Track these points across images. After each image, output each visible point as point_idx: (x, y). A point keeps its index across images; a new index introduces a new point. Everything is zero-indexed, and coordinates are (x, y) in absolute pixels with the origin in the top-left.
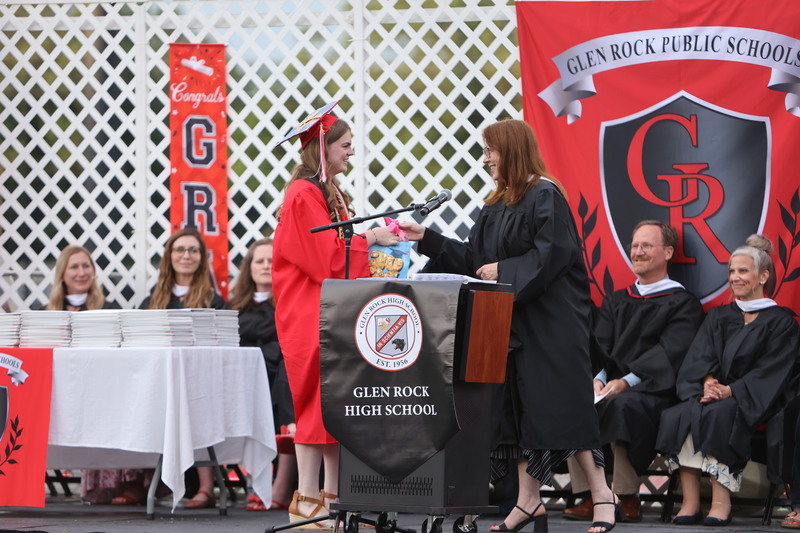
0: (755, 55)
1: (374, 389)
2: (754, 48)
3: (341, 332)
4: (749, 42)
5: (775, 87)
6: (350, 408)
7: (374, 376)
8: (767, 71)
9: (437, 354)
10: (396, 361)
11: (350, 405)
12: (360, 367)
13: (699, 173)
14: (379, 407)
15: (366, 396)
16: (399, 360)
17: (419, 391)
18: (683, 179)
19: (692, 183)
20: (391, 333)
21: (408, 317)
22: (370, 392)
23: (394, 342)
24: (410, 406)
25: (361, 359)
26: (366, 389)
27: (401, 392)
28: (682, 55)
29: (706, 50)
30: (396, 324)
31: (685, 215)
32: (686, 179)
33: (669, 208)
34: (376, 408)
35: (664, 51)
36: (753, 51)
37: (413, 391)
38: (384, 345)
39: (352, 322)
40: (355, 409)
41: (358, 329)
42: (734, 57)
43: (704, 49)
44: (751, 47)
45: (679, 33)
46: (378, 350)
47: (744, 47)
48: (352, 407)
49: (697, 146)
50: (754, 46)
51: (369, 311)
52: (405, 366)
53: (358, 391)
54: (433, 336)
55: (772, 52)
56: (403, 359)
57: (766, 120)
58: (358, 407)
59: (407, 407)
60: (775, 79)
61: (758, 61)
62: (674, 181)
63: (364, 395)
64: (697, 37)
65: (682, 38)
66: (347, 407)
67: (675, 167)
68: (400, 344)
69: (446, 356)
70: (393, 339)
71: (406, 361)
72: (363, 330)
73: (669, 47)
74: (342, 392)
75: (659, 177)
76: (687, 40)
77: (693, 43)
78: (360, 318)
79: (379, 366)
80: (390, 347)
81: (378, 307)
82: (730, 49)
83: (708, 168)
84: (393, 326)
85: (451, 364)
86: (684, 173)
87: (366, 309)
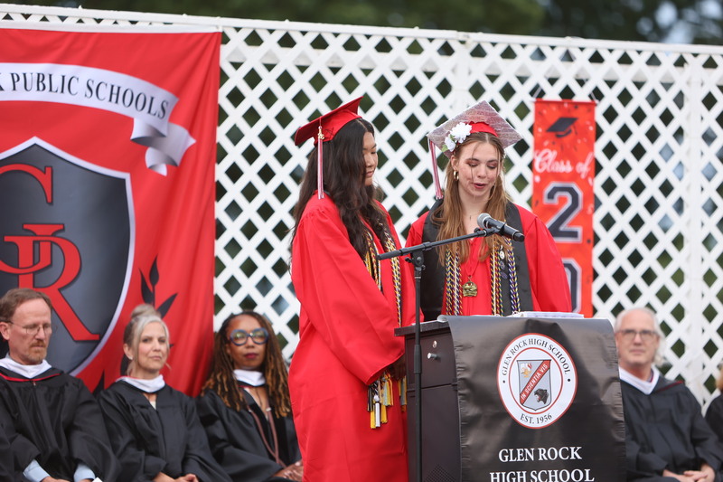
0: (117, 102)
1: (519, 450)
2: (115, 94)
3: (482, 380)
4: (109, 87)
5: (137, 140)
6: (495, 476)
7: (519, 435)
8: (128, 122)
9: (601, 405)
10: (539, 416)
11: (495, 471)
12: (505, 425)
13: (53, 235)
14: (524, 473)
15: (511, 460)
16: (542, 415)
17: (566, 453)
18: (34, 242)
19: (45, 247)
20: (534, 381)
21: (553, 362)
22: (515, 455)
23: (536, 393)
24: (556, 472)
25: (506, 414)
26: (511, 450)
27: (546, 455)
28: (34, 96)
29: (62, 91)
30: (538, 370)
31: (36, 285)
32: (39, 242)
33: (18, 275)
34: (521, 475)
35: (14, 89)
36: (114, 97)
37: (559, 453)
38: (528, 396)
39: (492, 367)
40: (501, 475)
41: (501, 377)
42: (92, 103)
43: (60, 90)
44: (112, 94)
45: (32, 69)
46: (522, 402)
47: (104, 92)
48: (498, 474)
49: (51, 203)
50: (115, 91)
51: (511, 355)
52: (549, 422)
53: (504, 453)
54: (595, 384)
55: (134, 100)
56: (546, 413)
57: (126, 176)
58: (504, 474)
59: (553, 473)
60: (138, 131)
61: (119, 109)
62: (24, 244)
63: (509, 458)
64: (50, 76)
65: (35, 77)
66: (492, 474)
67: (25, 227)
68: (543, 395)
69: (614, 409)
70: (535, 390)
71: (550, 417)
72: (506, 378)
73: (20, 84)
74: (485, 457)
75: (7, 239)
76: (40, 78)
77: (47, 82)
78: (502, 364)
79: (523, 422)
80: (533, 398)
81: (521, 349)
82: (89, 93)
83: (63, 230)
84: (535, 373)
85: (622, 419)
86: (36, 235)
87: (507, 352)
